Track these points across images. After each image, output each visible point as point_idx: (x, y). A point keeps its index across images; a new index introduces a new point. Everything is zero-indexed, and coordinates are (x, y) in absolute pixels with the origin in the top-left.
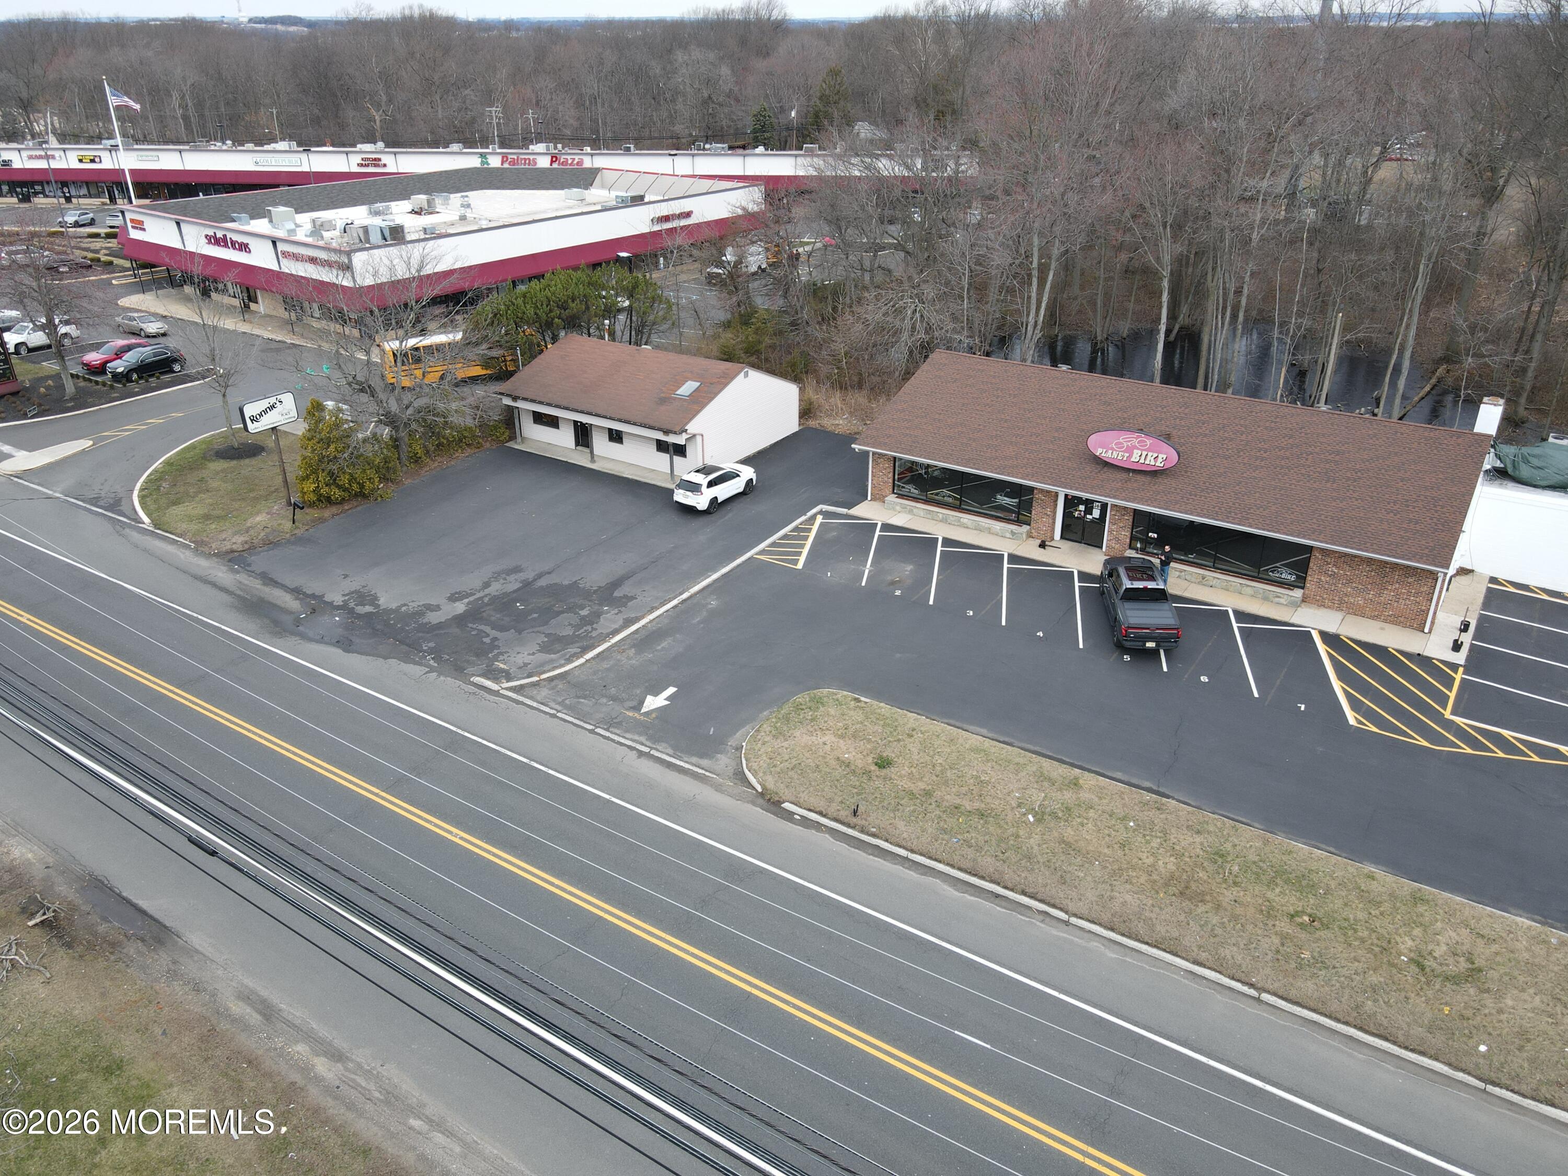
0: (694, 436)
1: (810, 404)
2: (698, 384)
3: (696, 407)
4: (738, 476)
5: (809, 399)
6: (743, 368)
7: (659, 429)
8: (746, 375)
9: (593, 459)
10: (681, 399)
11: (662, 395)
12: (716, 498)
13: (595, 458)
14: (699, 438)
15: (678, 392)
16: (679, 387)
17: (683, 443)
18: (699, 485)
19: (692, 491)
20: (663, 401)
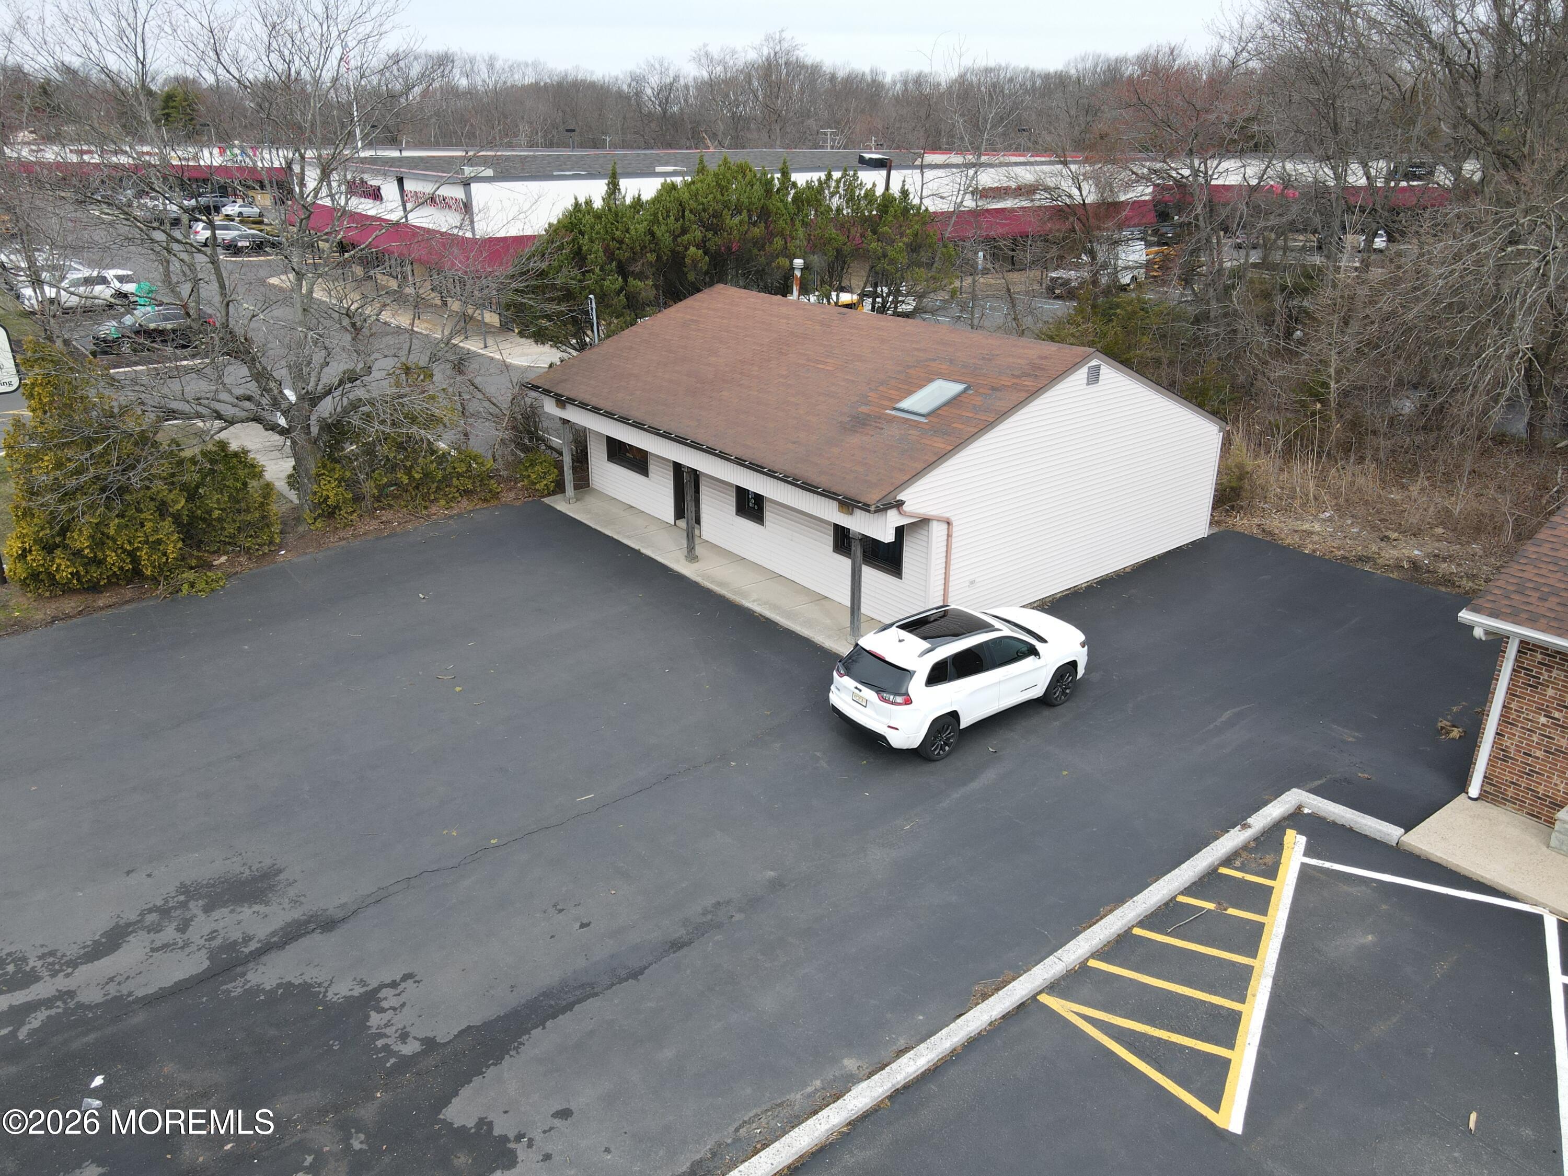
0: (923, 522)
1: (1241, 478)
2: (959, 387)
3: (940, 444)
4: (1033, 652)
5: (1240, 466)
6: (1085, 359)
7: (828, 494)
8: (1094, 377)
9: (691, 555)
10: (910, 422)
11: (864, 409)
12: (954, 715)
13: (699, 550)
14: (937, 531)
15: (904, 404)
16: (909, 393)
17: (888, 537)
18: (904, 674)
19: (879, 690)
20: (859, 423)
